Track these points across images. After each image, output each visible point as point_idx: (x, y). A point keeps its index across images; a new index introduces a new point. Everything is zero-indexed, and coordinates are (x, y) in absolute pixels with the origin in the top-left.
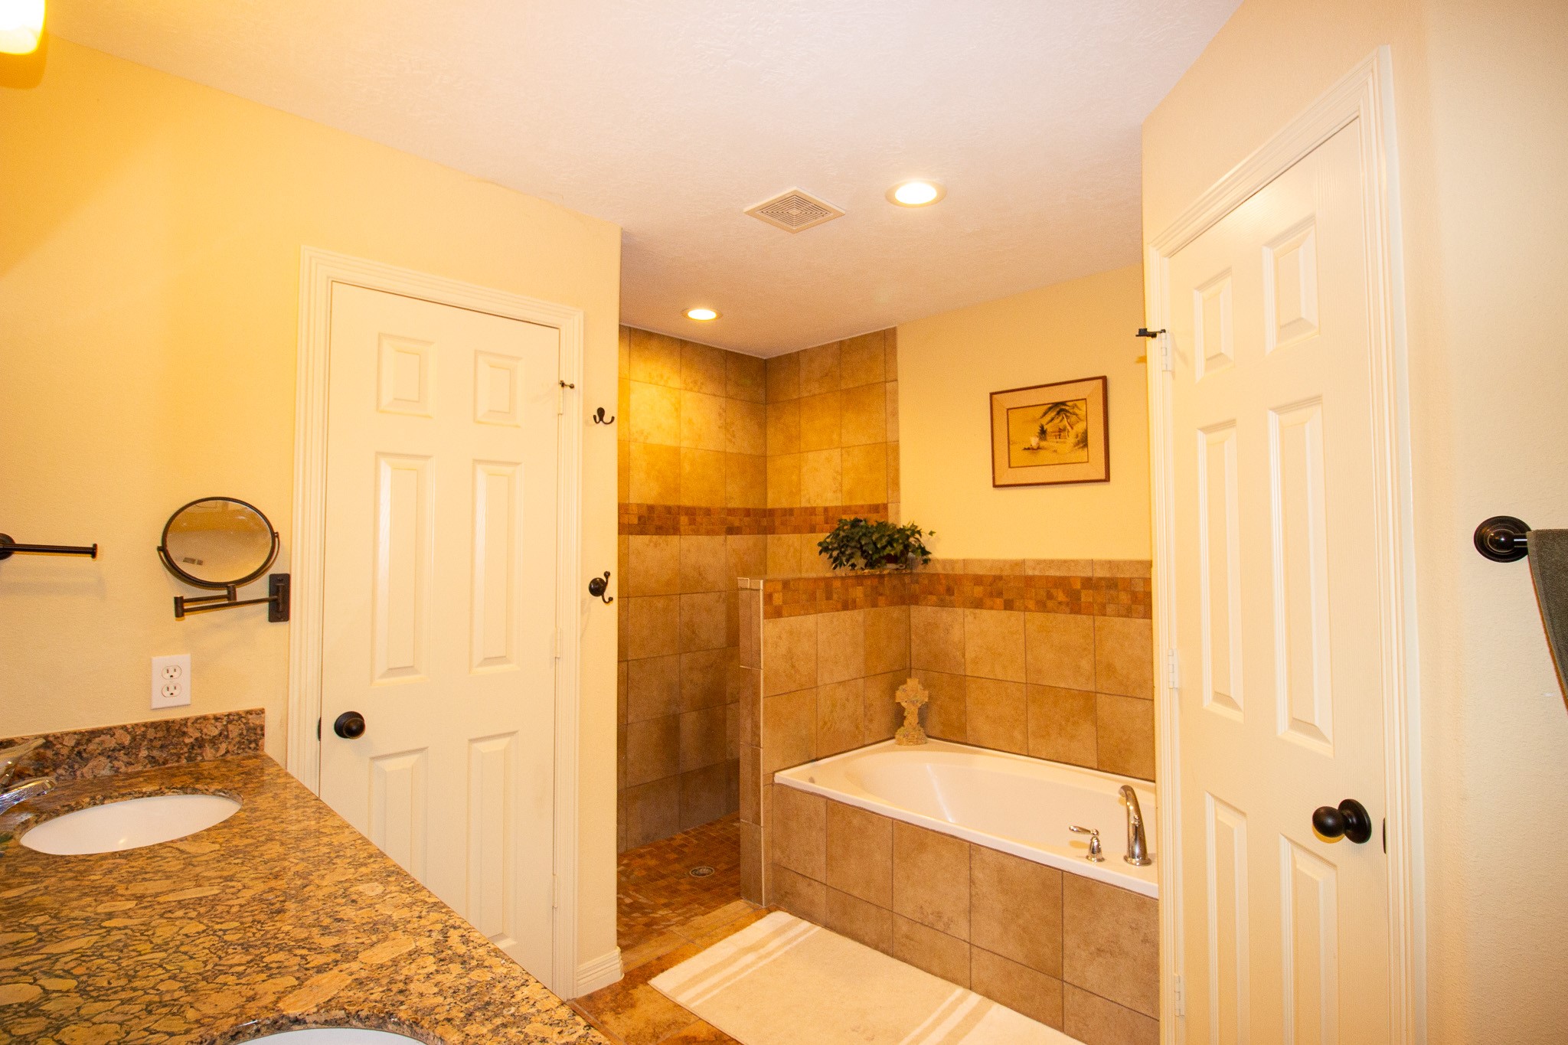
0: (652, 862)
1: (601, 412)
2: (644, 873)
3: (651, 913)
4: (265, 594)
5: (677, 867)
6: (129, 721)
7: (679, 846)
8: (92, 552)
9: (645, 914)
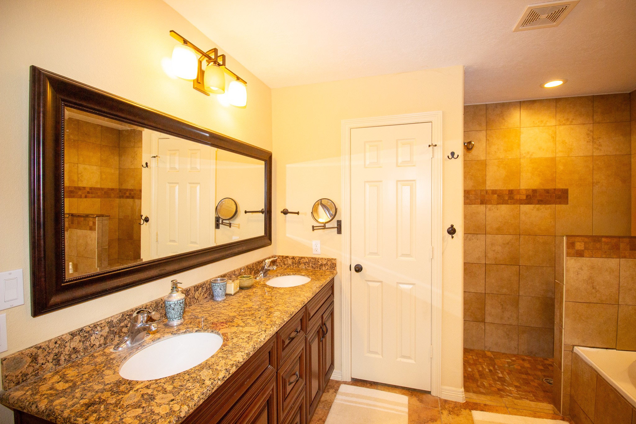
0: (527, 365)
1: (453, 154)
2: (519, 368)
3: (506, 386)
4: (336, 226)
5: (539, 373)
6: (308, 256)
7: (547, 364)
8: (298, 213)
9: (503, 385)
